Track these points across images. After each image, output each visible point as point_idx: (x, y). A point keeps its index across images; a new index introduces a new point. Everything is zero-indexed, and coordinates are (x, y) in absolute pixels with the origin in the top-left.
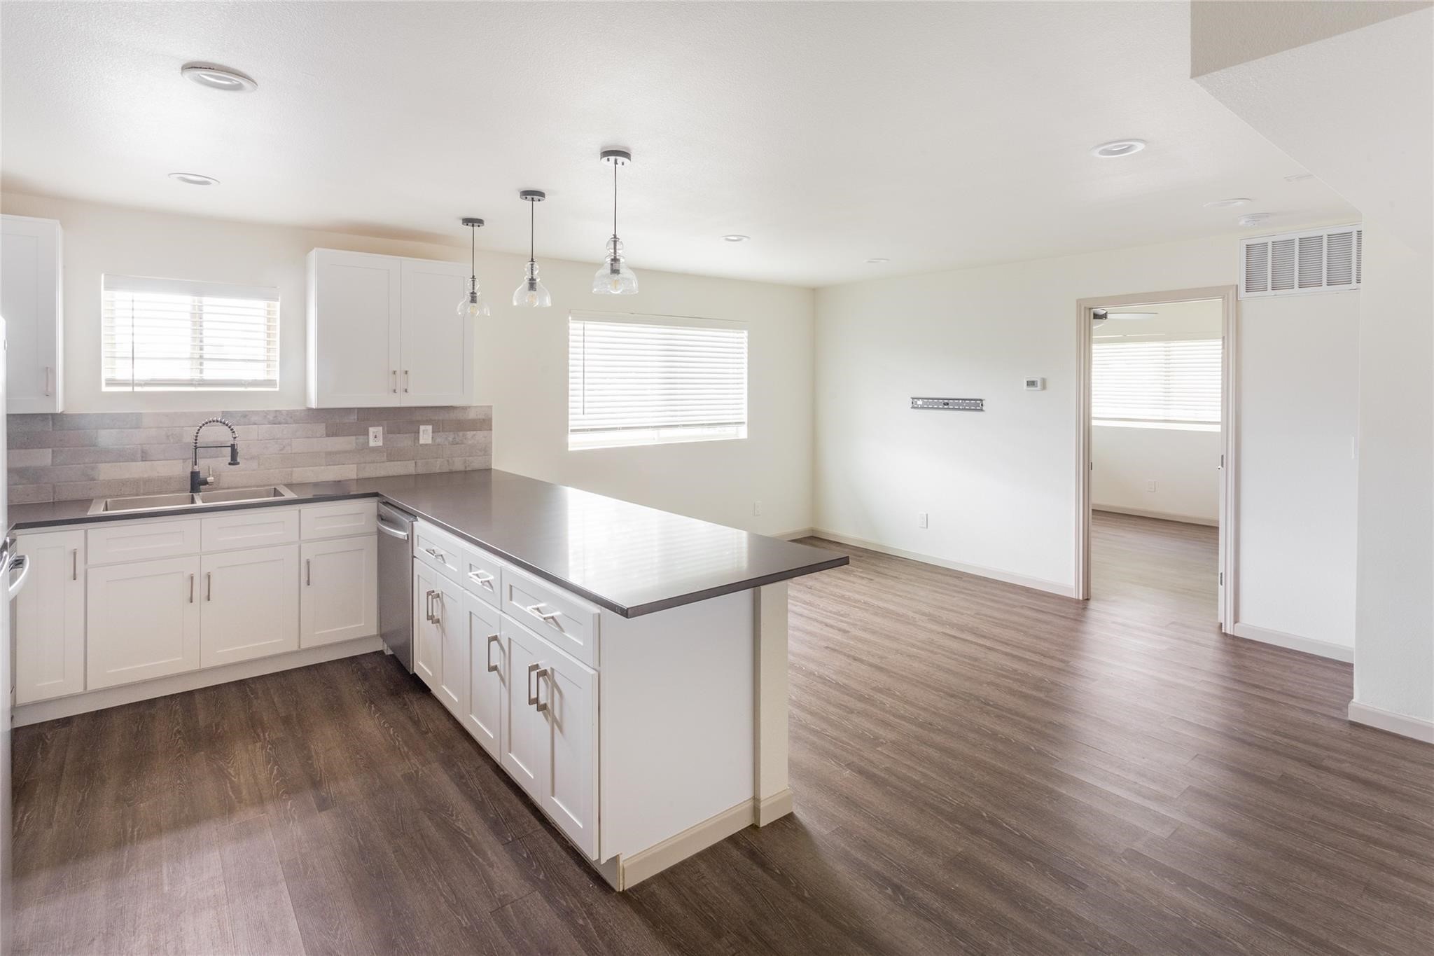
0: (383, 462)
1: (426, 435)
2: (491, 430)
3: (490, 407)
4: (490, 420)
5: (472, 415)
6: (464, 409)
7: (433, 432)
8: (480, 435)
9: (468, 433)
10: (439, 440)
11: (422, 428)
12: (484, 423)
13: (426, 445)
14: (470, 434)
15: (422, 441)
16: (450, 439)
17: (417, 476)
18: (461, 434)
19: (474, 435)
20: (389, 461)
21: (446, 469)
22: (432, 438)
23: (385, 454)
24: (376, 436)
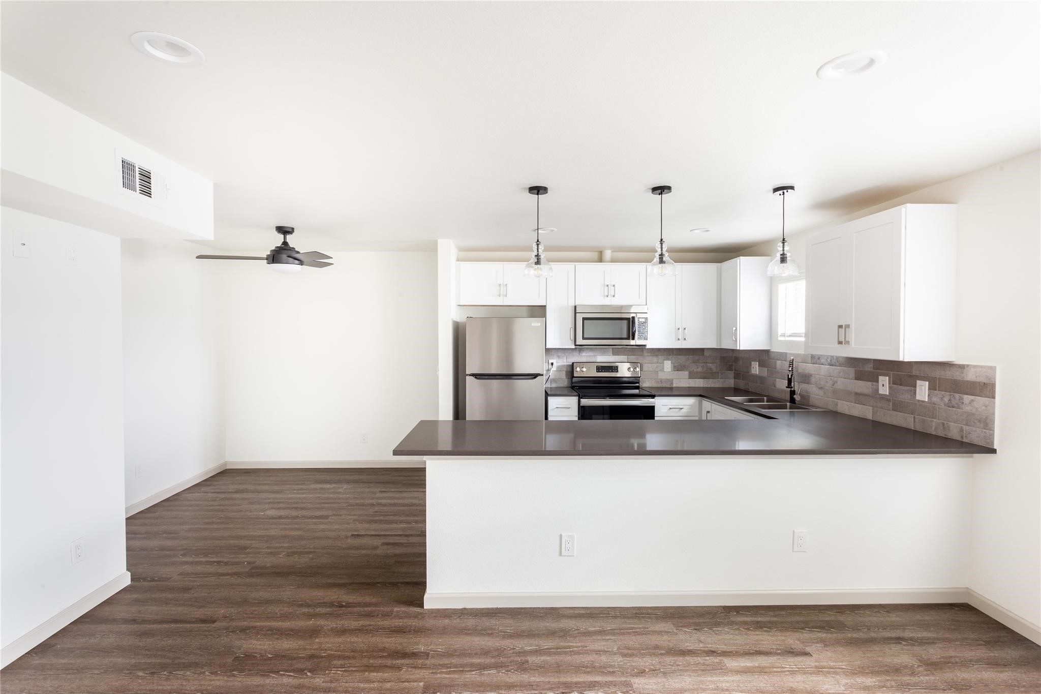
0: (890, 410)
1: (923, 391)
2: (994, 397)
3: (993, 369)
4: (993, 386)
5: (970, 376)
6: (962, 367)
7: (929, 389)
8: (979, 402)
9: (966, 396)
10: (934, 399)
11: (919, 382)
12: (986, 389)
13: (923, 402)
14: (967, 398)
15: (918, 397)
16: (946, 399)
17: (915, 432)
18: (957, 396)
19: (972, 401)
20: (893, 410)
21: (941, 433)
22: (929, 395)
23: (891, 403)
24: (884, 385)
